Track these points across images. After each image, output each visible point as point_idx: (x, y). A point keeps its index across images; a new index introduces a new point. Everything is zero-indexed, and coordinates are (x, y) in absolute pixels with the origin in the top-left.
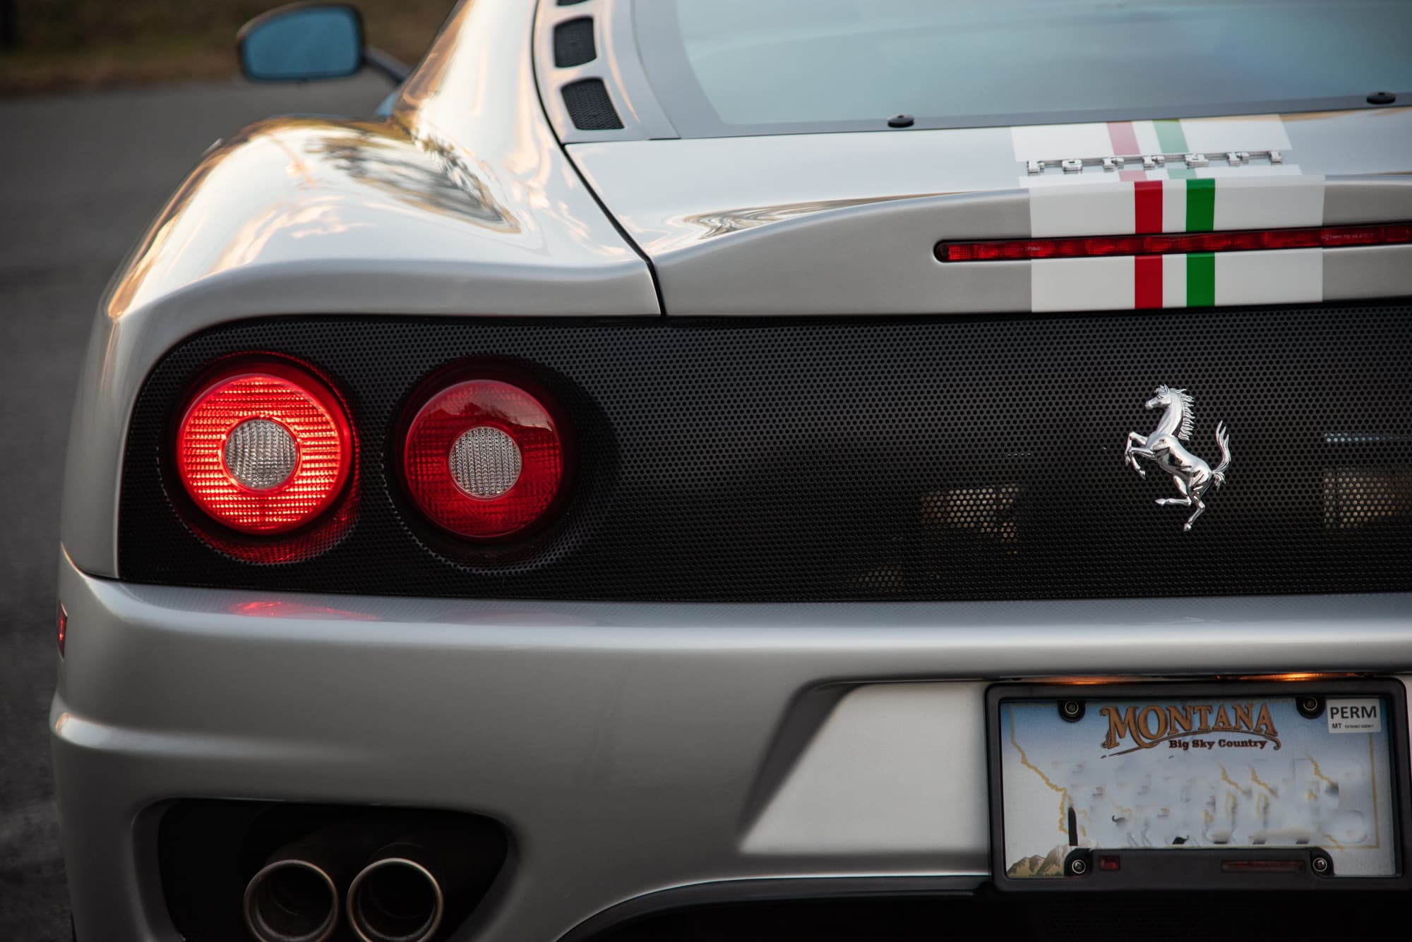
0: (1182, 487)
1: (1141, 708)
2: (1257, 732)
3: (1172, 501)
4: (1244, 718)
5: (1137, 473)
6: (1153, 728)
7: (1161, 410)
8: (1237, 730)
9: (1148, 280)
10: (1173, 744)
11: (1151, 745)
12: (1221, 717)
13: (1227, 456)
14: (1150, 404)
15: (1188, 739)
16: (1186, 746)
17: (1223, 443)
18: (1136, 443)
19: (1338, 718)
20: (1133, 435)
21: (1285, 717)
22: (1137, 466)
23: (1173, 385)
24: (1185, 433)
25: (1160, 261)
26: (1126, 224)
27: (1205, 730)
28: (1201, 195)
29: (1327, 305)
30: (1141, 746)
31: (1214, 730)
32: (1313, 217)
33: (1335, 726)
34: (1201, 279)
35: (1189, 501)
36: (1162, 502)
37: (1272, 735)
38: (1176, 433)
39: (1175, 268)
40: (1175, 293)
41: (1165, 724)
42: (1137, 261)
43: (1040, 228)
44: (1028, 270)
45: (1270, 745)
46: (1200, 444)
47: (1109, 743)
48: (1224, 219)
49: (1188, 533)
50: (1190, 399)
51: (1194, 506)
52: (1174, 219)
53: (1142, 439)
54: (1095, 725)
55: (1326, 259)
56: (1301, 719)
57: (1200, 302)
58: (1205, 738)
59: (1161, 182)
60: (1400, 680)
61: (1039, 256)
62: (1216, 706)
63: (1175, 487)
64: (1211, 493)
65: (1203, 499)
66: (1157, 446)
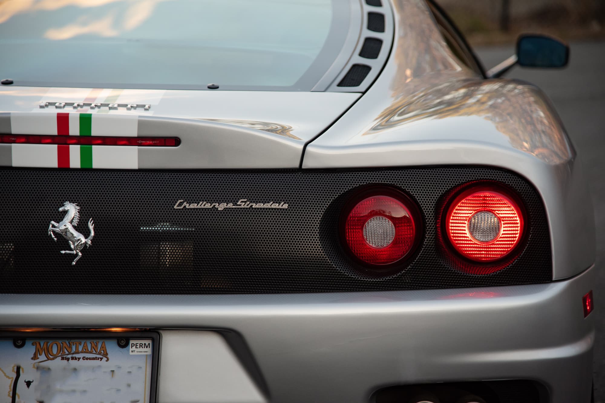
0: (72, 246)
1: (50, 342)
2: (100, 354)
3: (68, 252)
4: (94, 347)
5: (53, 239)
6: (55, 351)
7: (65, 212)
8: (91, 353)
9: (64, 156)
10: (63, 359)
11: (53, 359)
12: (85, 347)
13: (92, 234)
14: (61, 209)
15: (70, 356)
16: (68, 359)
17: (91, 227)
18: (53, 226)
19: (134, 348)
20: (53, 222)
21: (112, 347)
22: (53, 236)
23: (72, 201)
24: (75, 223)
25: (69, 147)
26: (53, 130)
27: (78, 353)
28: (85, 120)
29: (140, 170)
30: (48, 359)
31: (81, 352)
32: (133, 133)
33: (132, 351)
34: (86, 156)
35: (75, 252)
36: (63, 252)
37: (106, 355)
38: (71, 222)
39: (75, 151)
40: (75, 162)
41: (60, 349)
42: (58, 147)
43: (15, 130)
44: (10, 149)
45: (105, 359)
46: (82, 228)
47: (35, 358)
48: (96, 131)
49: (74, 266)
50: (78, 208)
51: (77, 255)
52: (74, 130)
53: (56, 224)
54: (29, 350)
55: (139, 151)
56: (118, 348)
57: (86, 166)
58: (77, 356)
59: (68, 114)
60: (161, 332)
61: (15, 142)
62: (83, 342)
63: (70, 246)
64: (85, 249)
65: (81, 251)
66: (63, 227)
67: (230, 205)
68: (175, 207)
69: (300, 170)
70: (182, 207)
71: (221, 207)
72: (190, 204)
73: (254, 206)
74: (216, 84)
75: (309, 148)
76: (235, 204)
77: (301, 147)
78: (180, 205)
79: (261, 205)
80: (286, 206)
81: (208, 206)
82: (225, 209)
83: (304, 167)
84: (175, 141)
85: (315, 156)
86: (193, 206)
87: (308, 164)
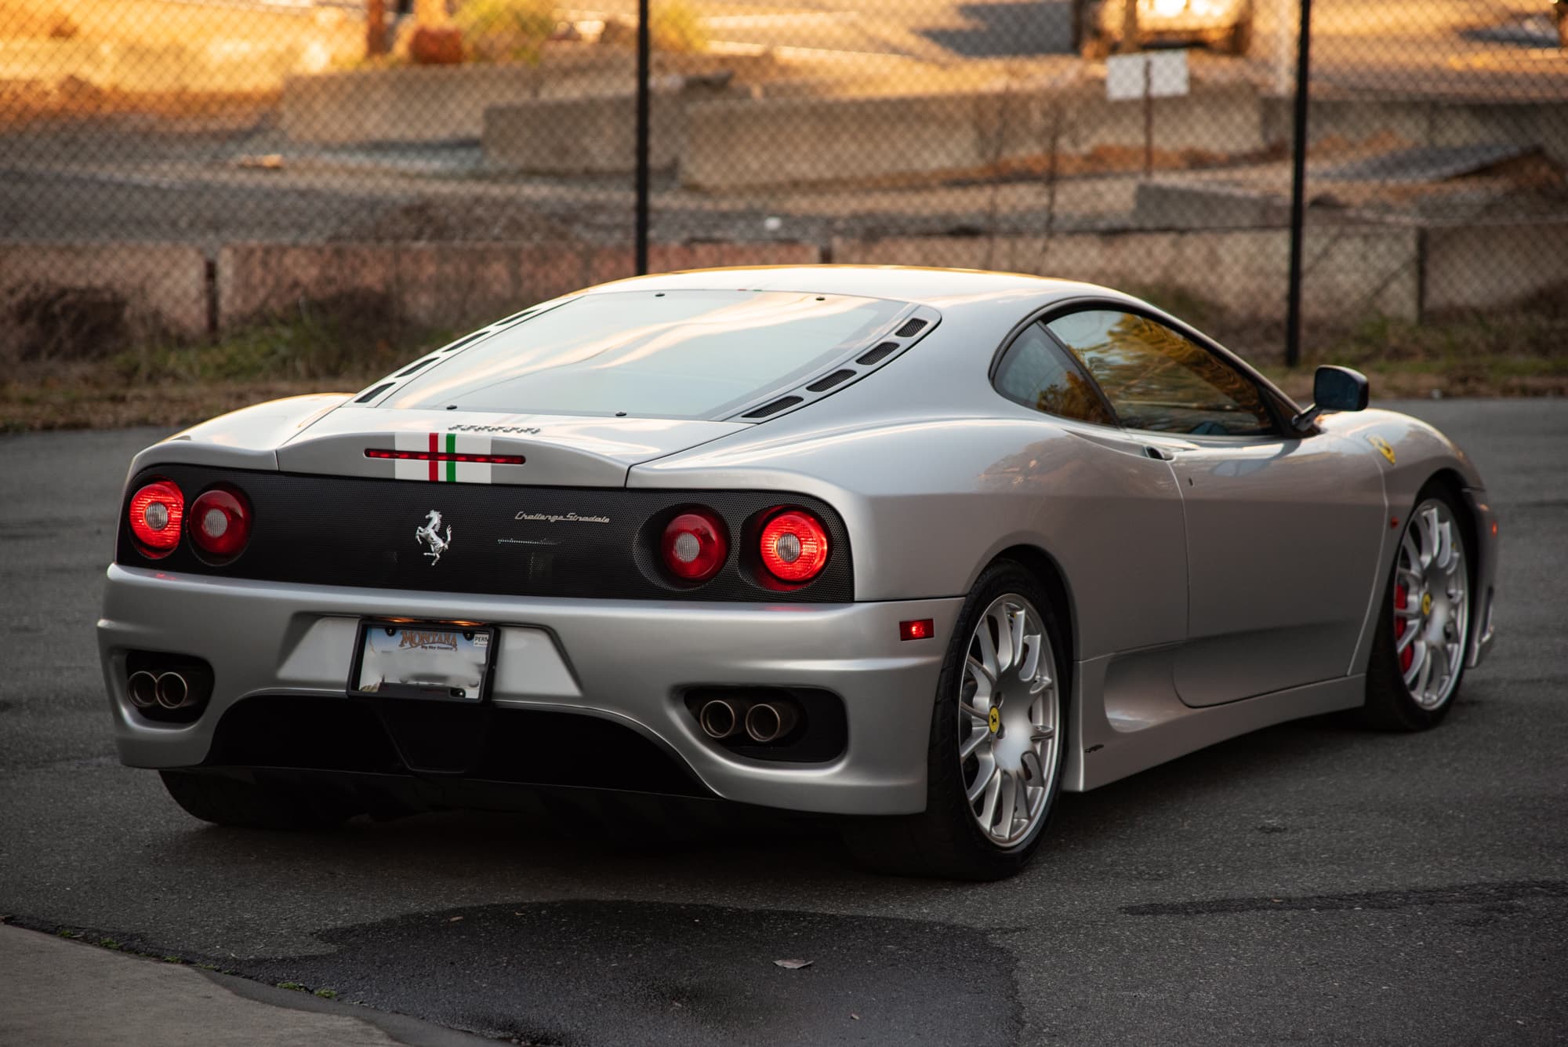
0: (433, 550)
1: (415, 632)
2: (451, 644)
3: (429, 554)
4: (447, 639)
5: (418, 542)
6: (417, 640)
7: (430, 519)
8: (444, 643)
9: (434, 470)
10: (423, 647)
11: (416, 647)
12: (440, 638)
13: (449, 539)
14: (427, 517)
15: (427, 645)
16: (426, 648)
17: (449, 533)
18: (420, 531)
19: (477, 641)
20: (420, 528)
21: (460, 639)
22: (419, 540)
23: (436, 510)
24: (437, 529)
25: (437, 463)
26: (426, 448)
27: (433, 642)
28: (451, 439)
29: (493, 485)
30: (412, 647)
31: (438, 642)
32: (487, 451)
33: (476, 644)
34: (451, 471)
35: (434, 554)
36: (425, 554)
37: (455, 646)
38: (433, 528)
39: (442, 465)
40: (442, 477)
41: (421, 639)
42: (430, 463)
43: (399, 447)
44: (394, 463)
45: (454, 649)
46: (441, 534)
47: (402, 645)
48: (458, 450)
49: (434, 566)
50: (441, 516)
51: (436, 556)
52: (442, 448)
53: (422, 530)
54: (398, 637)
55: (492, 467)
56: (466, 641)
57: (451, 480)
58: (433, 645)
59: (438, 434)
60: (501, 628)
61: (398, 457)
62: (439, 633)
63: (430, 549)
64: (443, 553)
65: (440, 554)
66: (426, 532)
67: (561, 518)
68: (516, 518)
69: (624, 489)
70: (521, 518)
71: (553, 519)
72: (528, 515)
73: (581, 519)
74: (623, 412)
75: (631, 469)
76: (565, 517)
77: (627, 468)
78: (520, 516)
79: (586, 519)
80: (607, 520)
81: (543, 518)
82: (556, 521)
83: (628, 486)
84: (520, 460)
85: (638, 477)
86: (531, 517)
87: (632, 483)
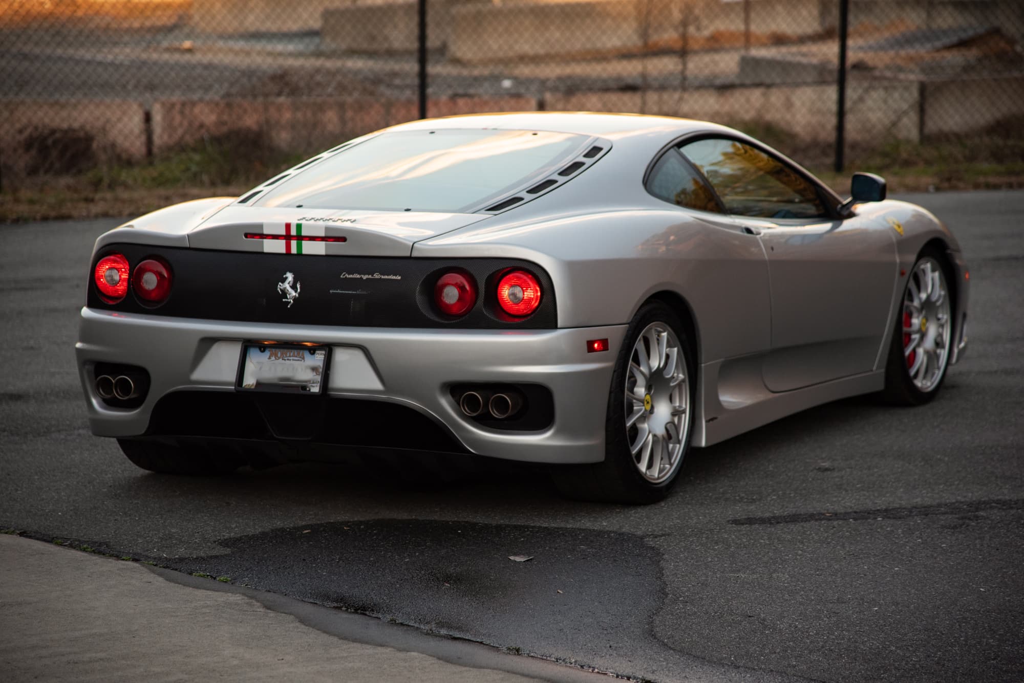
0: (288, 297)
1: (277, 350)
2: (301, 357)
3: (286, 300)
4: (298, 354)
5: (279, 293)
6: (279, 355)
7: (286, 278)
8: (296, 357)
9: (288, 246)
10: (283, 359)
11: (279, 359)
12: (294, 354)
13: (299, 290)
14: (284, 276)
15: (286, 358)
16: (285, 360)
17: (298, 286)
18: (280, 286)
19: (317, 355)
20: (280, 283)
21: (307, 354)
22: (280, 291)
23: (290, 272)
24: (291, 284)
25: (291, 242)
26: (283, 232)
27: (290, 356)
28: (299, 227)
29: (327, 256)
30: (276, 359)
31: (292, 356)
32: (322, 234)
33: (317, 357)
34: (299, 247)
35: (289, 300)
36: (284, 300)
37: (303, 358)
38: (289, 283)
39: (294, 243)
40: (294, 250)
41: (282, 354)
42: (286, 242)
43: (266, 232)
44: (263, 242)
45: (303, 361)
46: (294, 287)
47: (269, 358)
48: (304, 233)
49: (289, 308)
50: (293, 276)
51: (290, 302)
52: (293, 232)
54: (267, 353)
55: (326, 244)
56: (310, 355)
57: (300, 253)
58: (290, 358)
59: (290, 223)
60: (332, 347)
61: (265, 238)
62: (293, 351)
63: (287, 297)
64: (295, 299)
65: (293, 300)
66: (284, 286)
67: (370, 276)
68: (341, 277)
69: (410, 258)
70: (344, 277)
71: (365, 277)
72: (349, 274)
73: (383, 277)
74: (409, 208)
75: (415, 245)
76: (373, 276)
77: (412, 244)
78: (344, 275)
79: (386, 277)
80: (399, 278)
81: (358, 276)
82: (367, 279)
83: (412, 256)
84: (343, 239)
85: (419, 250)
86: (351, 276)
87: (415, 254)
